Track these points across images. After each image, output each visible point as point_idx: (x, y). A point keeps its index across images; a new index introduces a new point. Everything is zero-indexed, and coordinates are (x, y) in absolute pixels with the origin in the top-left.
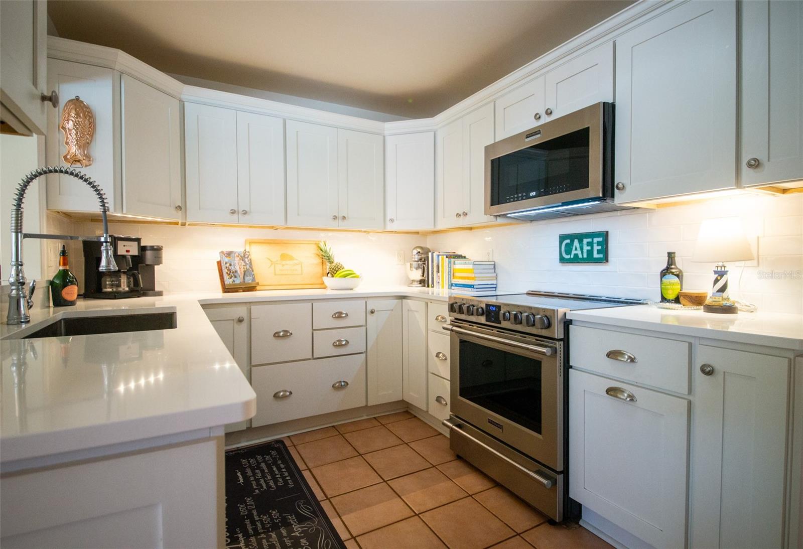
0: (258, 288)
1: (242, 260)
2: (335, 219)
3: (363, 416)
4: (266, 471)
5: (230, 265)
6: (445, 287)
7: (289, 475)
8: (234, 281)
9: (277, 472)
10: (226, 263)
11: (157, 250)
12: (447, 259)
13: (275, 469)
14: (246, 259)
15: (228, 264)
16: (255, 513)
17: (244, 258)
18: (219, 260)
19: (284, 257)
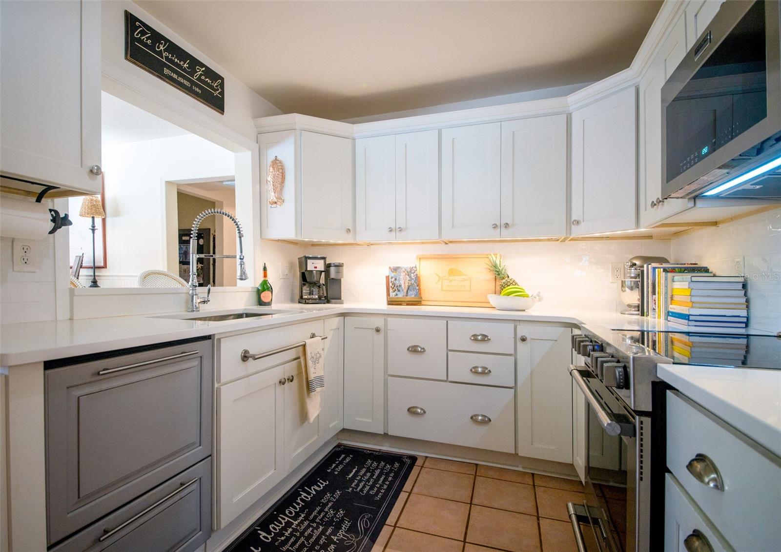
0: (423, 303)
1: (408, 275)
2: (494, 228)
3: (518, 467)
4: (374, 477)
5: (396, 279)
6: (661, 318)
7: (386, 490)
8: (397, 295)
9: (380, 482)
10: (392, 278)
11: (339, 266)
12: (664, 273)
13: (382, 479)
14: (412, 275)
15: (394, 279)
16: (330, 504)
17: (410, 273)
18: (388, 275)
19: (452, 272)
